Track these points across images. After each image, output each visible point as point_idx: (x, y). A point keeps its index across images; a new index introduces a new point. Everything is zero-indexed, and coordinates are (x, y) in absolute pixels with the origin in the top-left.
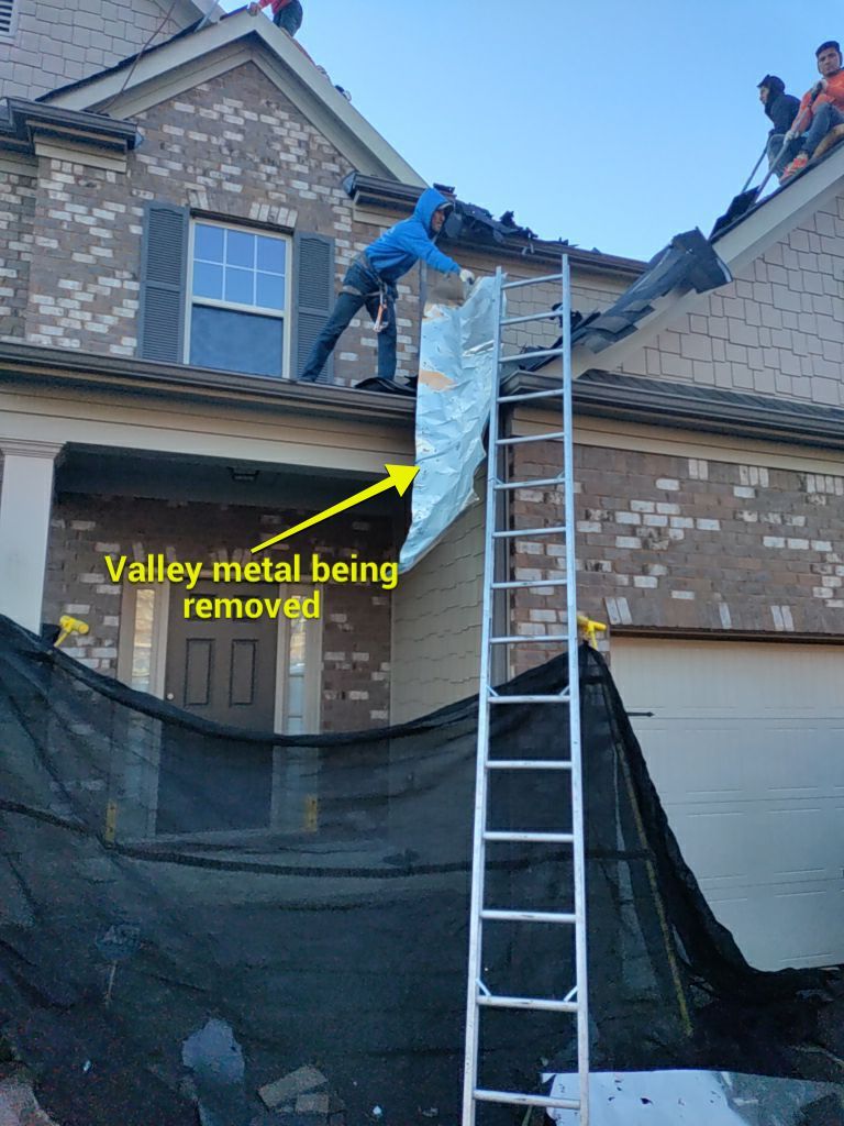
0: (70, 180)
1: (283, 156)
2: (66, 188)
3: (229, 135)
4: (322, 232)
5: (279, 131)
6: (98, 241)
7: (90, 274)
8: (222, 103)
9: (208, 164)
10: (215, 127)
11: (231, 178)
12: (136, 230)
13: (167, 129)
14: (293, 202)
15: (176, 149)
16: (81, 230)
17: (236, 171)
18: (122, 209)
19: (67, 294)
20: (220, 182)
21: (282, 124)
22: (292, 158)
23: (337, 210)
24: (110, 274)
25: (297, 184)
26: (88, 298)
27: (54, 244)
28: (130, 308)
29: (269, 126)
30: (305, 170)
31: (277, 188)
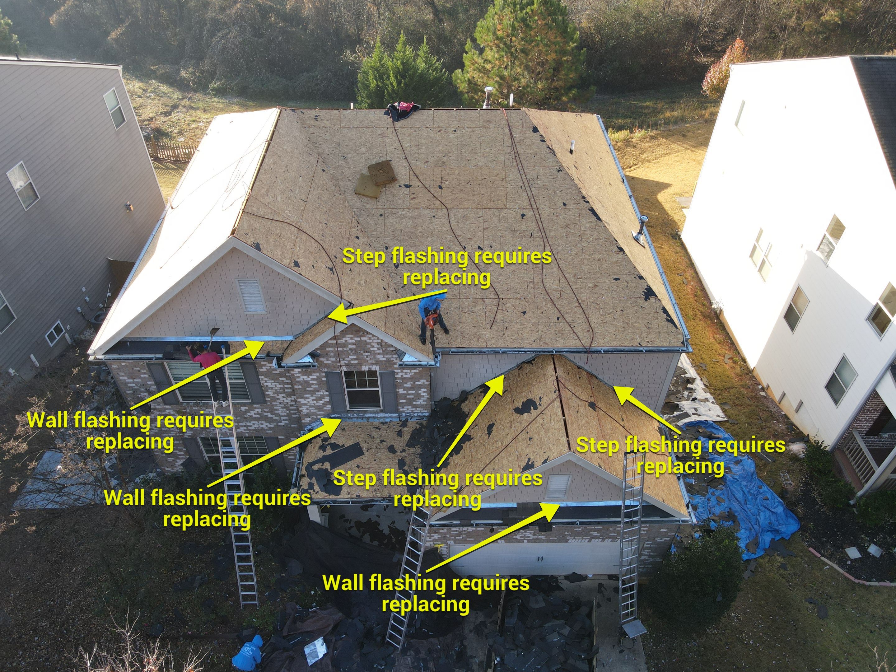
1: (372, 349)
2: (299, 372)
3: (350, 346)
4: (389, 370)
5: (369, 341)
6: (313, 384)
7: (313, 392)
8: (345, 337)
9: (344, 356)
10: (345, 345)
11: (353, 359)
12: (324, 379)
13: (327, 349)
14: (377, 363)
15: (332, 354)
16: (307, 382)
17: (355, 357)
18: (318, 374)
19: (307, 398)
20: (349, 361)
21: (370, 338)
22: (376, 349)
24: (318, 391)
25: (378, 356)
26: (315, 398)
27: (300, 387)
28: (327, 399)
29: (365, 341)
30: (381, 351)
31: (371, 359)
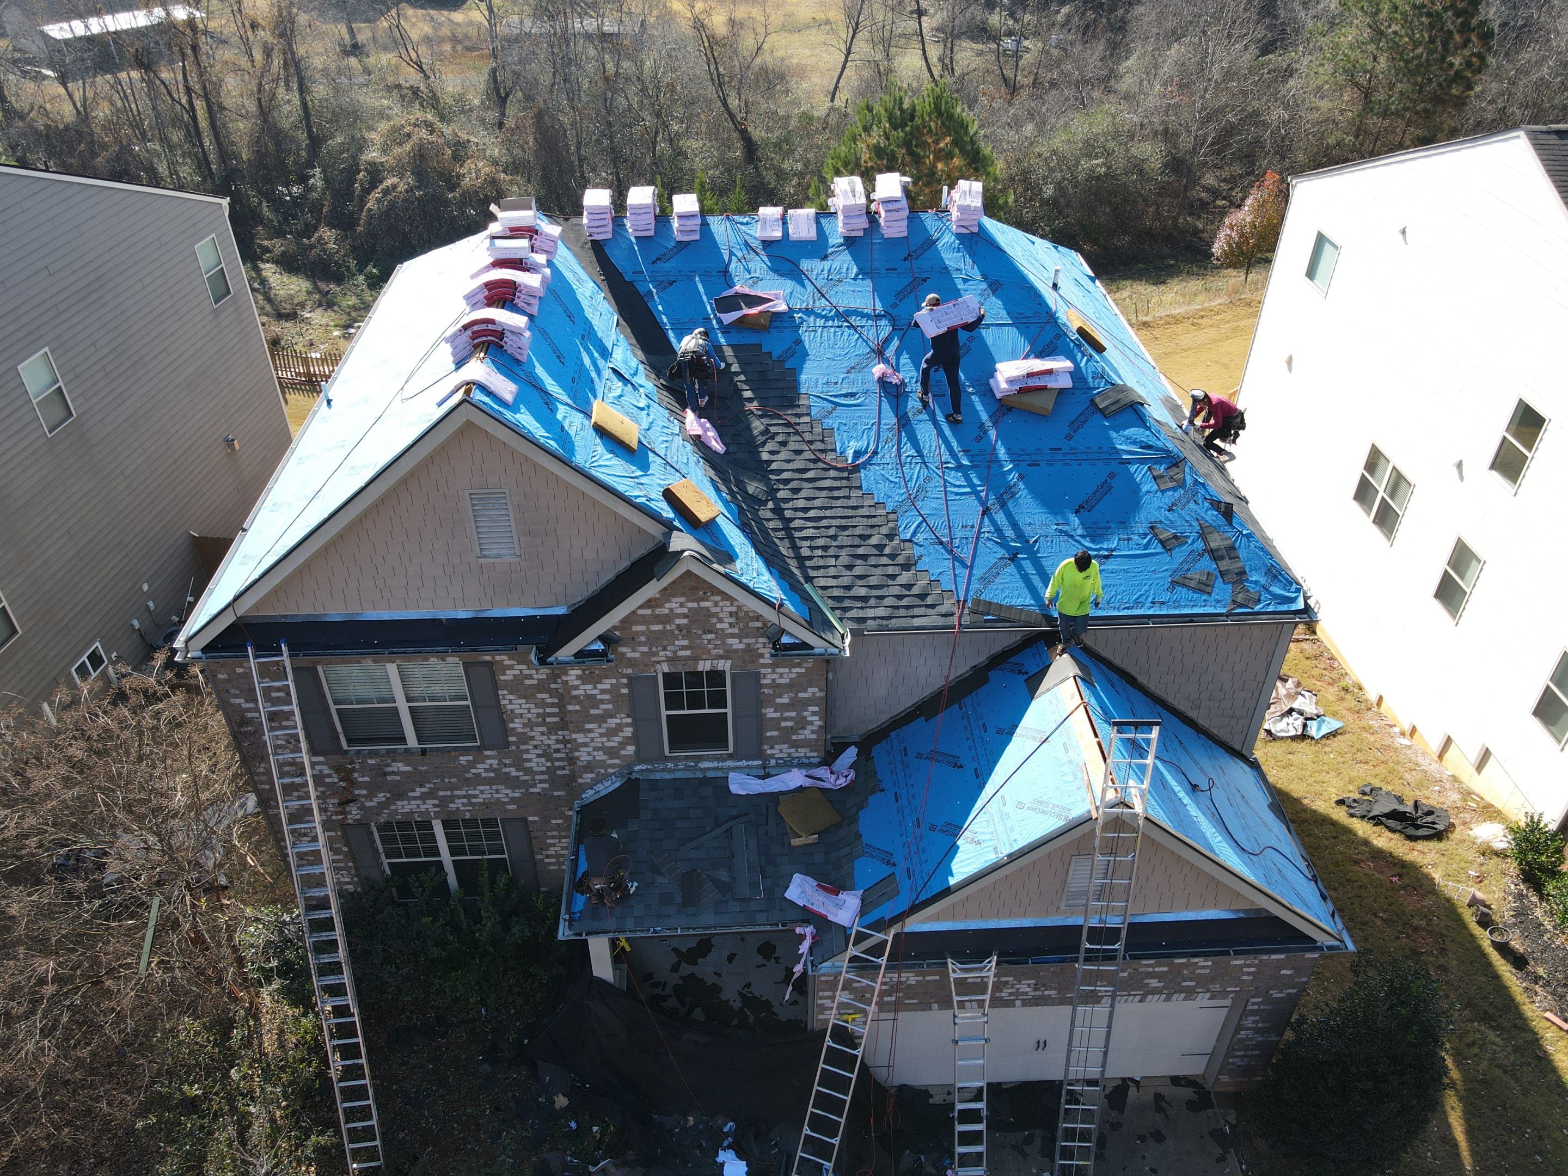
0: (579, 672)
1: (719, 626)
2: (579, 677)
3: (678, 621)
4: (751, 668)
5: (714, 610)
6: (602, 701)
7: (601, 719)
8: (670, 602)
9: (665, 642)
10: (668, 619)
11: (683, 648)
12: (625, 691)
13: (635, 628)
14: (727, 654)
15: (643, 639)
16: (591, 697)
17: (686, 643)
18: (614, 681)
19: (591, 731)
20: (675, 652)
21: (716, 604)
22: (726, 625)
23: (762, 651)
24: (612, 717)
25: (730, 641)
26: (604, 731)
27: (578, 708)
28: (628, 731)
29: (707, 609)
30: (736, 631)
31: (716, 647)
